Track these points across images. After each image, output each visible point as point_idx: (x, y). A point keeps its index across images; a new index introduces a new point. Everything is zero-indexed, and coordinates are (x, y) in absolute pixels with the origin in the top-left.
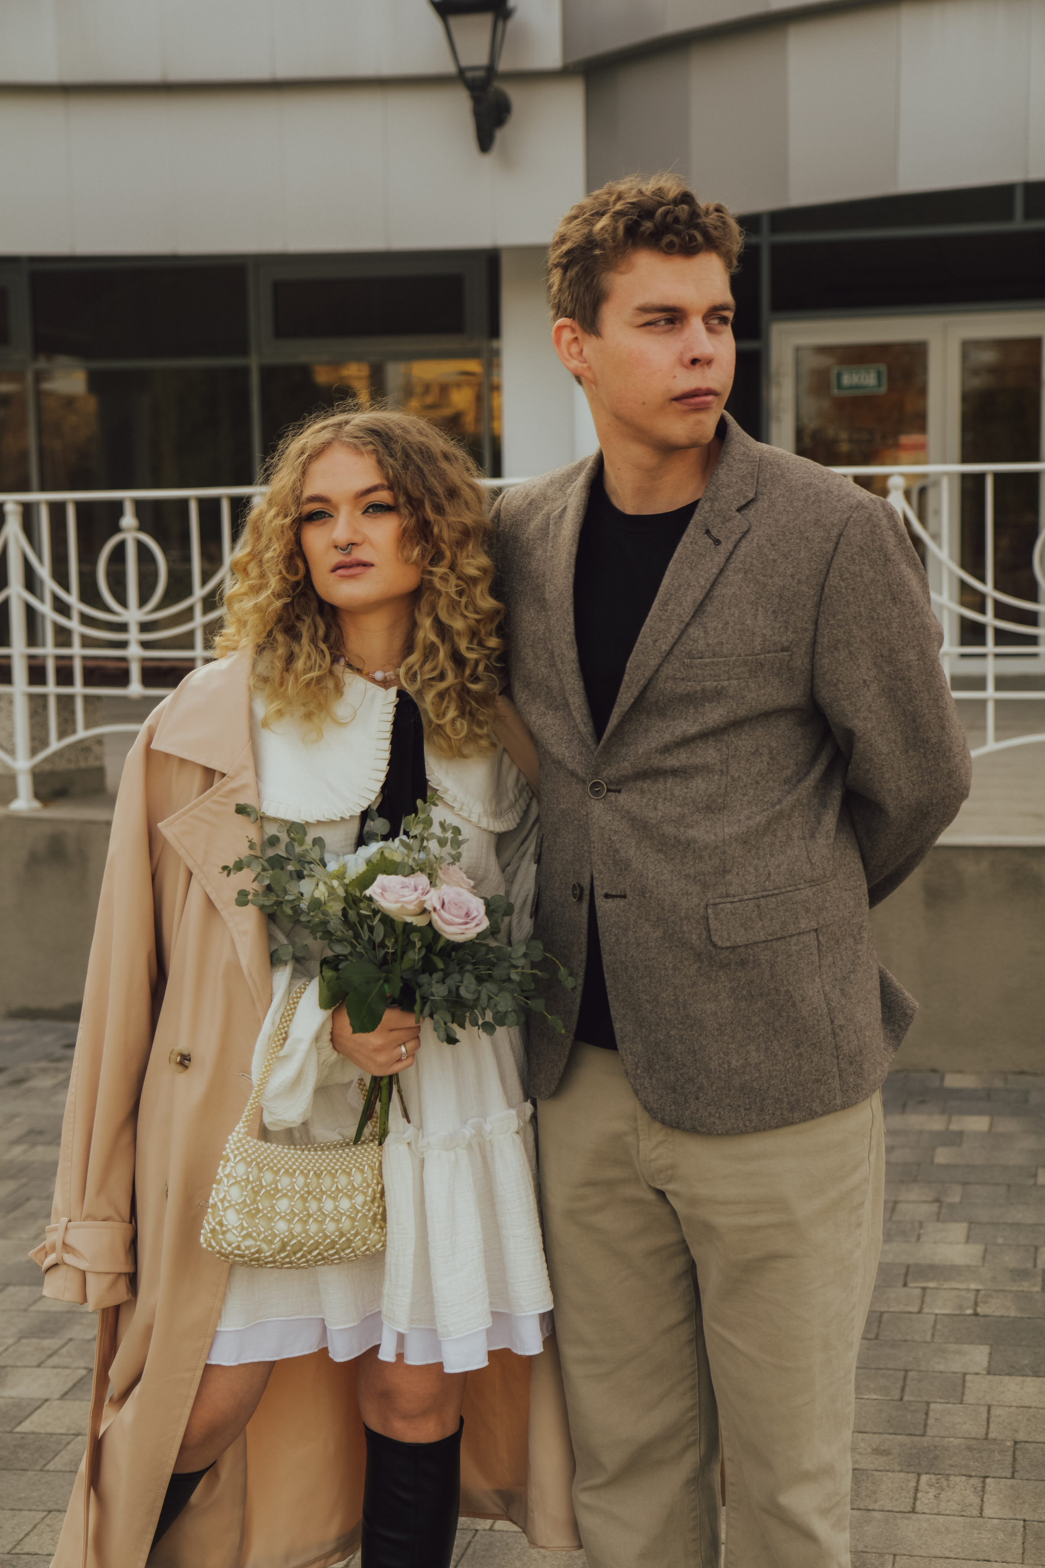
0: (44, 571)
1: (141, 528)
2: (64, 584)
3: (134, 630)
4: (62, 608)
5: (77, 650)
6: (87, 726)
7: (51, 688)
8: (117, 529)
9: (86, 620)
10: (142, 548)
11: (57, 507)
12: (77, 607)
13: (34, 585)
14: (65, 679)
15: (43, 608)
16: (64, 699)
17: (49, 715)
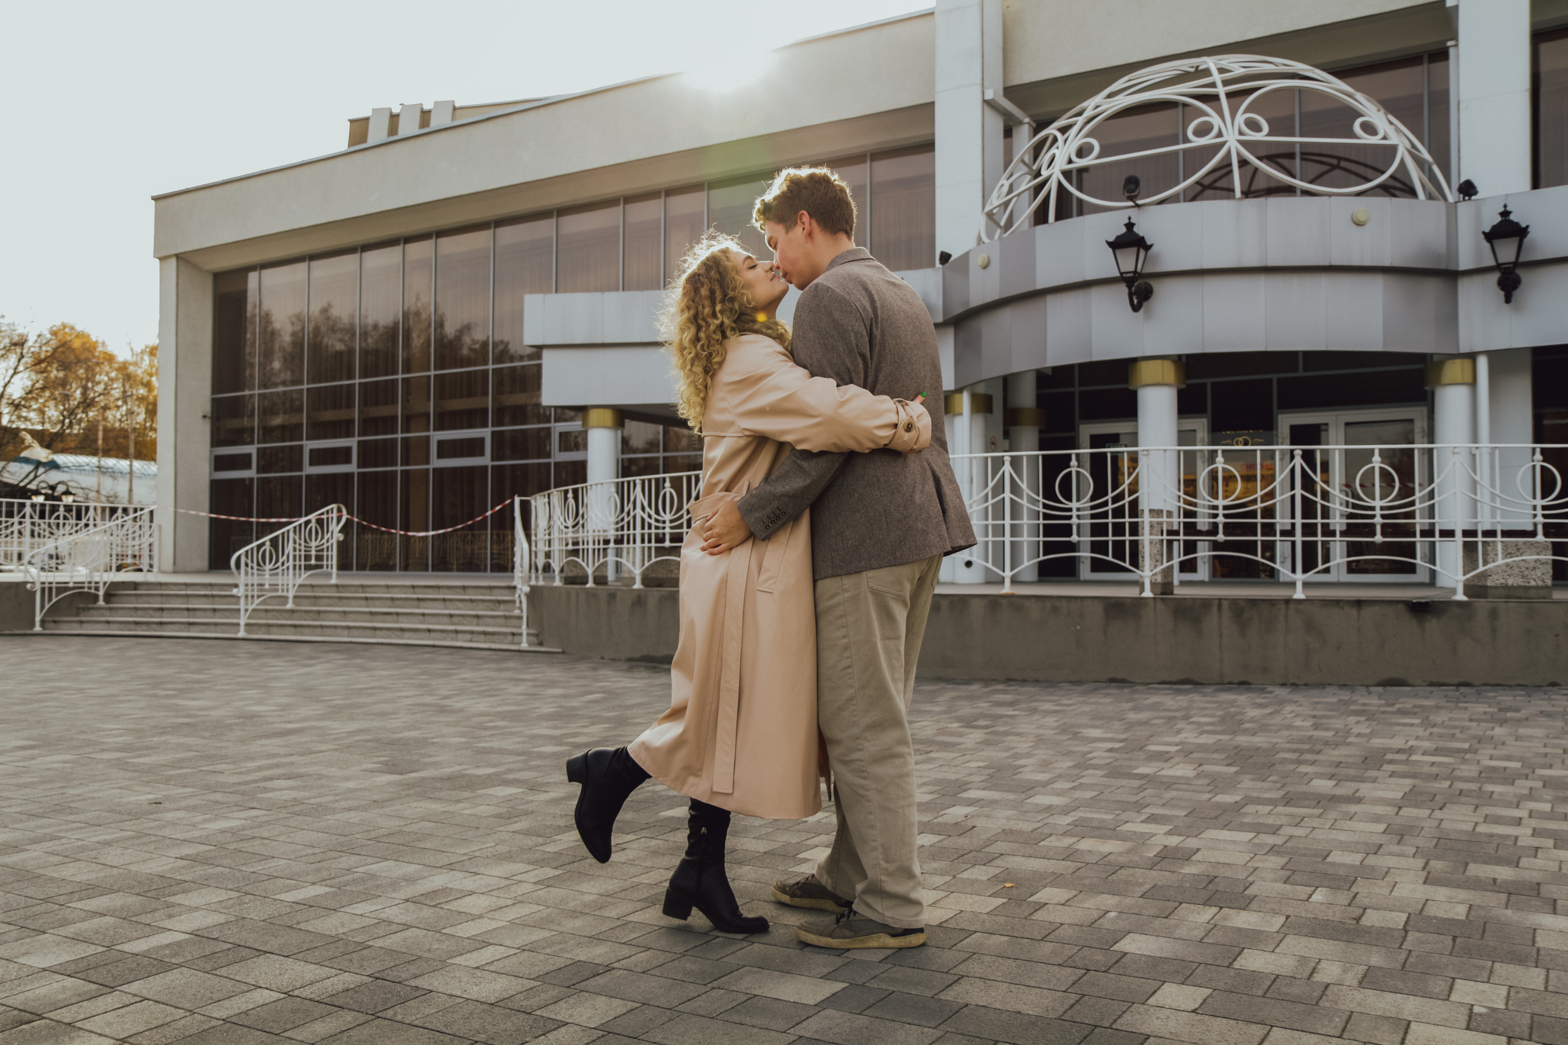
1: (672, 487)
2: (651, 508)
3: (668, 523)
4: (650, 516)
5: (653, 531)
7: (646, 544)
8: (665, 487)
9: (657, 521)
10: (671, 494)
11: (650, 481)
12: (654, 516)
13: (643, 509)
14: (650, 541)
15: (646, 516)
16: (650, 548)
17: (646, 554)
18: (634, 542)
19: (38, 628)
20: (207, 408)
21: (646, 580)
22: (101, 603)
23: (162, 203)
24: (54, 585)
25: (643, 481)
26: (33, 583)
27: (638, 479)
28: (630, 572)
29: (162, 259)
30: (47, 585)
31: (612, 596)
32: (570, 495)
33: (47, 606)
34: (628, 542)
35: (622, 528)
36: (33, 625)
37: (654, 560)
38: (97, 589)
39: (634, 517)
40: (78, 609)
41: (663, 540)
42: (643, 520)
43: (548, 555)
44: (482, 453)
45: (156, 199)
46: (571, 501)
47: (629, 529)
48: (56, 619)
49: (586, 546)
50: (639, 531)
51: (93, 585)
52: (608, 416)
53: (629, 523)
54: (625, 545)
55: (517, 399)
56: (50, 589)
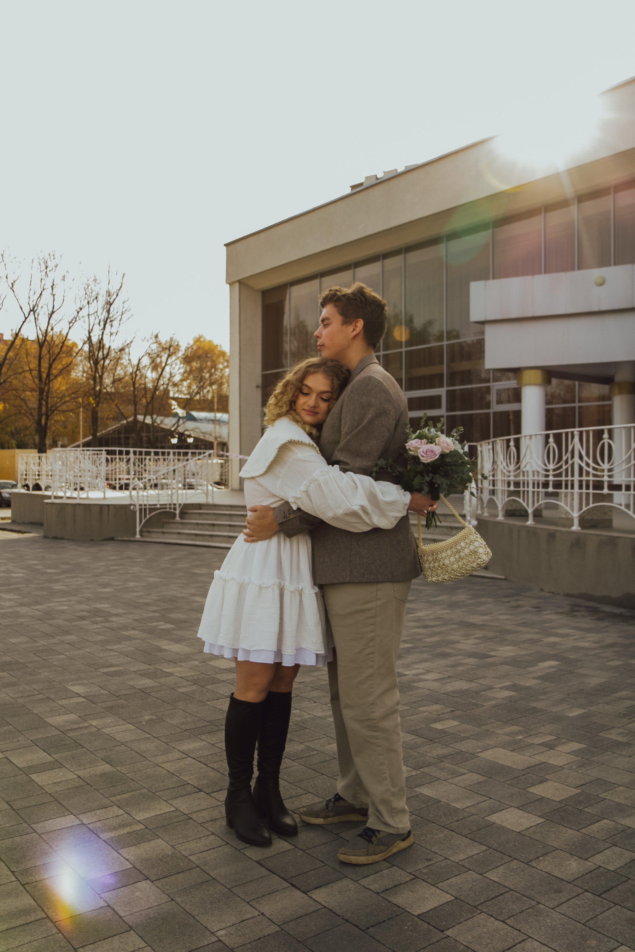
0: (584, 453)
2: (589, 458)
3: (606, 471)
4: (588, 465)
5: (591, 478)
6: (593, 503)
7: (584, 491)
8: (602, 439)
9: (594, 469)
11: (588, 432)
12: (592, 464)
13: (581, 457)
14: (588, 487)
15: (583, 465)
16: (588, 494)
17: (583, 499)
18: (572, 488)
19: (138, 536)
20: (259, 381)
21: (584, 522)
22: (178, 518)
23: (231, 247)
24: (148, 507)
25: (581, 433)
26: (134, 505)
27: (576, 430)
28: (567, 513)
29: (231, 284)
30: (143, 507)
31: (552, 536)
32: (512, 443)
33: (143, 521)
34: (566, 488)
35: (560, 475)
36: (135, 534)
37: (591, 505)
38: (175, 509)
39: (573, 464)
40: (163, 522)
41: (602, 488)
42: (581, 468)
43: (493, 492)
44: (439, 407)
45: (226, 245)
46: (513, 449)
47: (567, 476)
48: (149, 530)
49: (526, 489)
50: (576, 478)
51: (172, 506)
52: (537, 376)
53: (567, 470)
54: (563, 490)
55: (464, 366)
56: (145, 509)
